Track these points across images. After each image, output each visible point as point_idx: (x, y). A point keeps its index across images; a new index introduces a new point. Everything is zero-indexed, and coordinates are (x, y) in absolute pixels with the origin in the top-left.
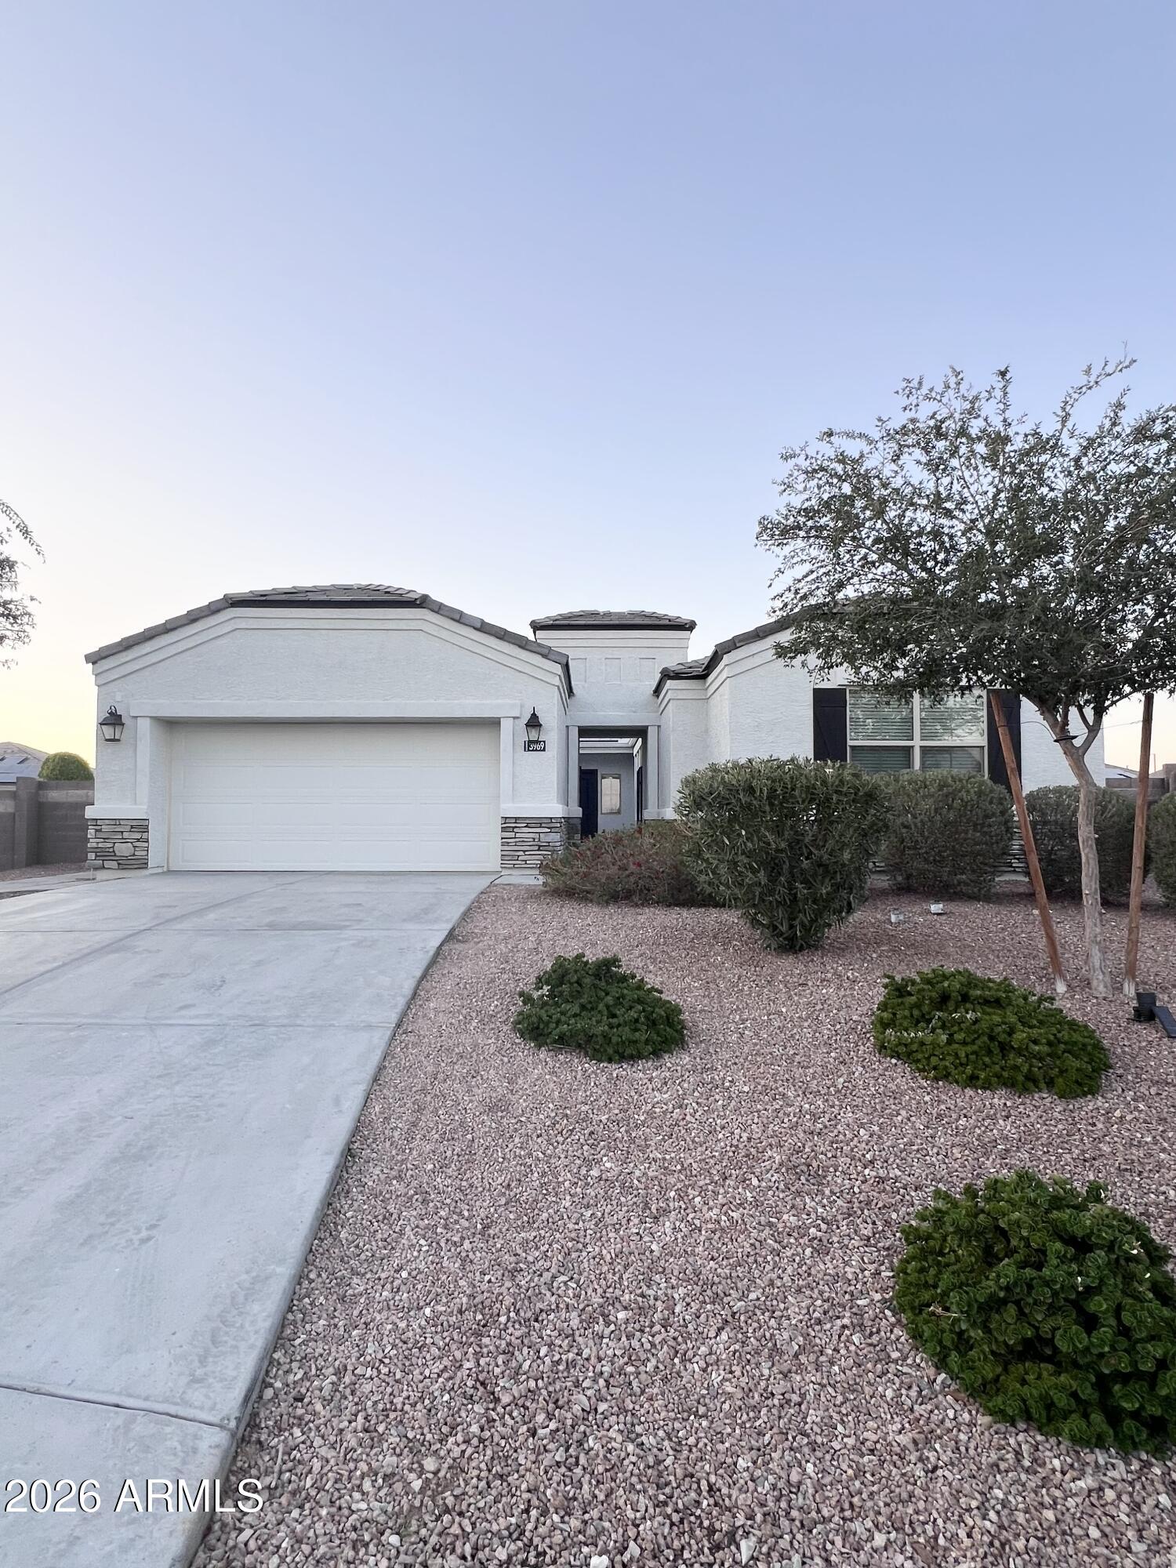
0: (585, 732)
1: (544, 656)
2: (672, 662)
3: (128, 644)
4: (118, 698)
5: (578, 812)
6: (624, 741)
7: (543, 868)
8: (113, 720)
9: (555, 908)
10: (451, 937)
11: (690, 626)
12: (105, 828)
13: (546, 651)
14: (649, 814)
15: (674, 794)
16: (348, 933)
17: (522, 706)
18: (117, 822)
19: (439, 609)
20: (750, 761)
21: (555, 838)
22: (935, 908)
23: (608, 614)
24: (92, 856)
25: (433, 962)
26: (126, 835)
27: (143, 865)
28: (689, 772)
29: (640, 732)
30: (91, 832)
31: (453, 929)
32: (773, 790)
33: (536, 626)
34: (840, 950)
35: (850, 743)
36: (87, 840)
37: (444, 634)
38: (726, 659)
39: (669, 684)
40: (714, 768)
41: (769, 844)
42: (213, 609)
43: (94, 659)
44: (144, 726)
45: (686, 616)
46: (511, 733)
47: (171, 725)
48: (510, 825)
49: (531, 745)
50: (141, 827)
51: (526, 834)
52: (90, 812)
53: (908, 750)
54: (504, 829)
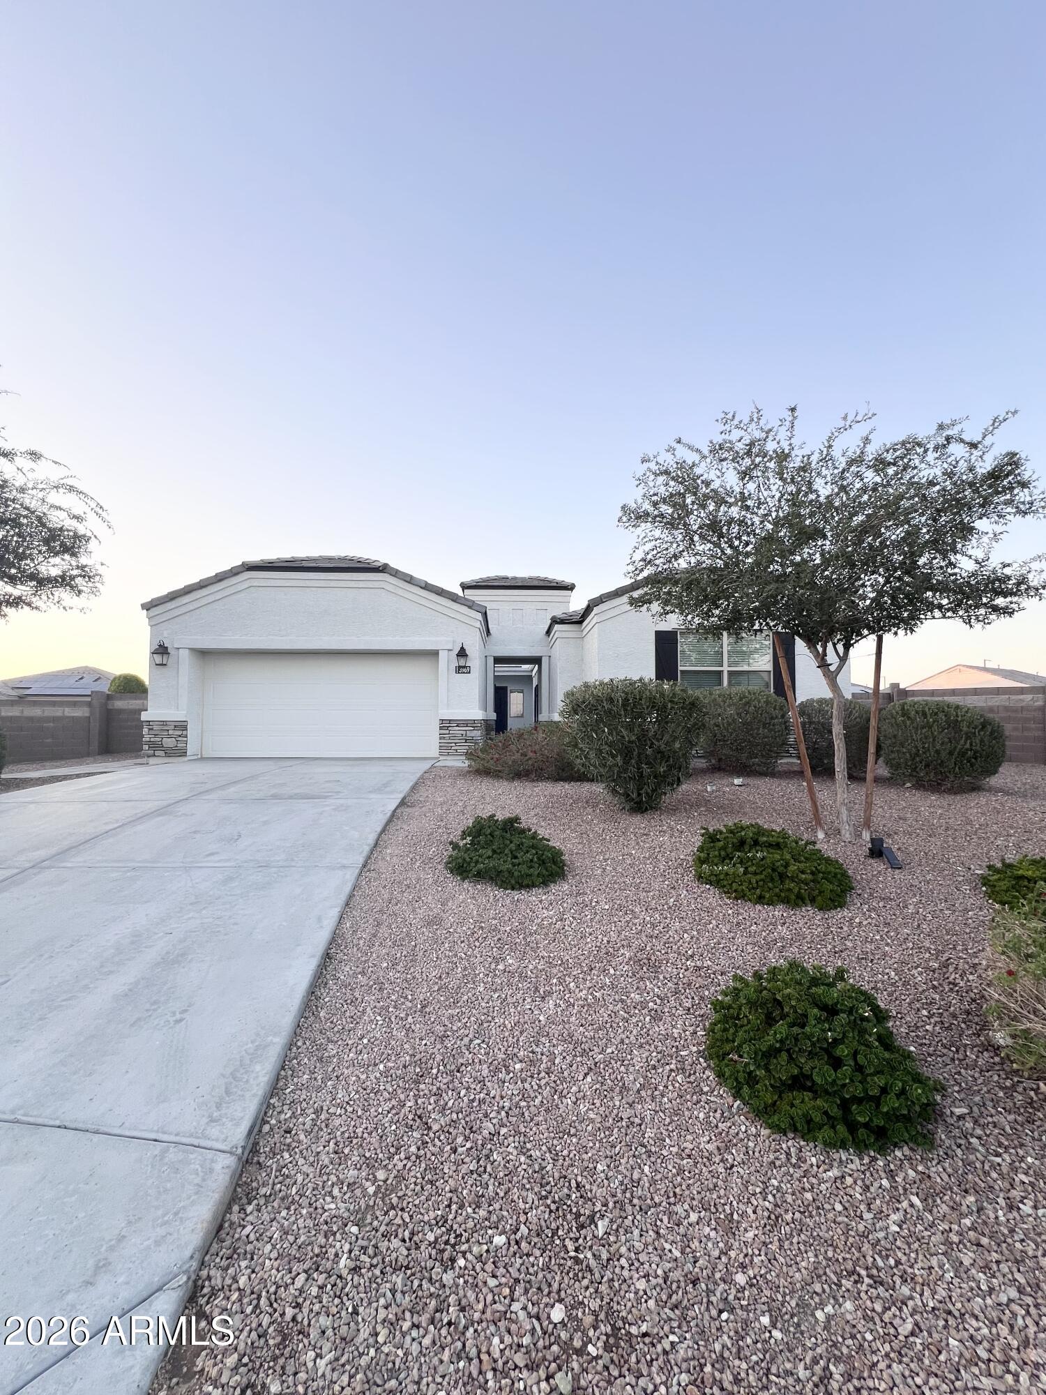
0: (498, 660)
1: (470, 607)
2: (558, 613)
3: (173, 596)
4: (165, 635)
5: (493, 716)
6: (526, 667)
7: (469, 755)
8: (161, 650)
9: (477, 783)
10: (403, 803)
11: (570, 588)
12: (155, 728)
13: (470, 604)
14: (543, 717)
15: (560, 705)
16: (329, 801)
17: (454, 642)
18: (164, 723)
19: (396, 573)
20: (612, 680)
21: (477, 734)
22: (737, 781)
23: (515, 578)
24: (146, 747)
25: (390, 821)
26: (171, 732)
27: (184, 754)
28: (569, 688)
29: (537, 661)
30: (145, 731)
31: (404, 798)
32: (626, 700)
33: (465, 587)
34: (673, 810)
35: (680, 668)
36: (143, 736)
37: (400, 592)
38: (596, 610)
39: (557, 627)
40: (586, 685)
41: (623, 737)
42: (234, 572)
43: (147, 607)
44: (184, 654)
45: (568, 580)
46: (447, 661)
47: (203, 654)
48: (445, 725)
49: (460, 669)
50: (182, 726)
51: (457, 731)
52: (144, 716)
53: (720, 673)
54: (441, 728)
